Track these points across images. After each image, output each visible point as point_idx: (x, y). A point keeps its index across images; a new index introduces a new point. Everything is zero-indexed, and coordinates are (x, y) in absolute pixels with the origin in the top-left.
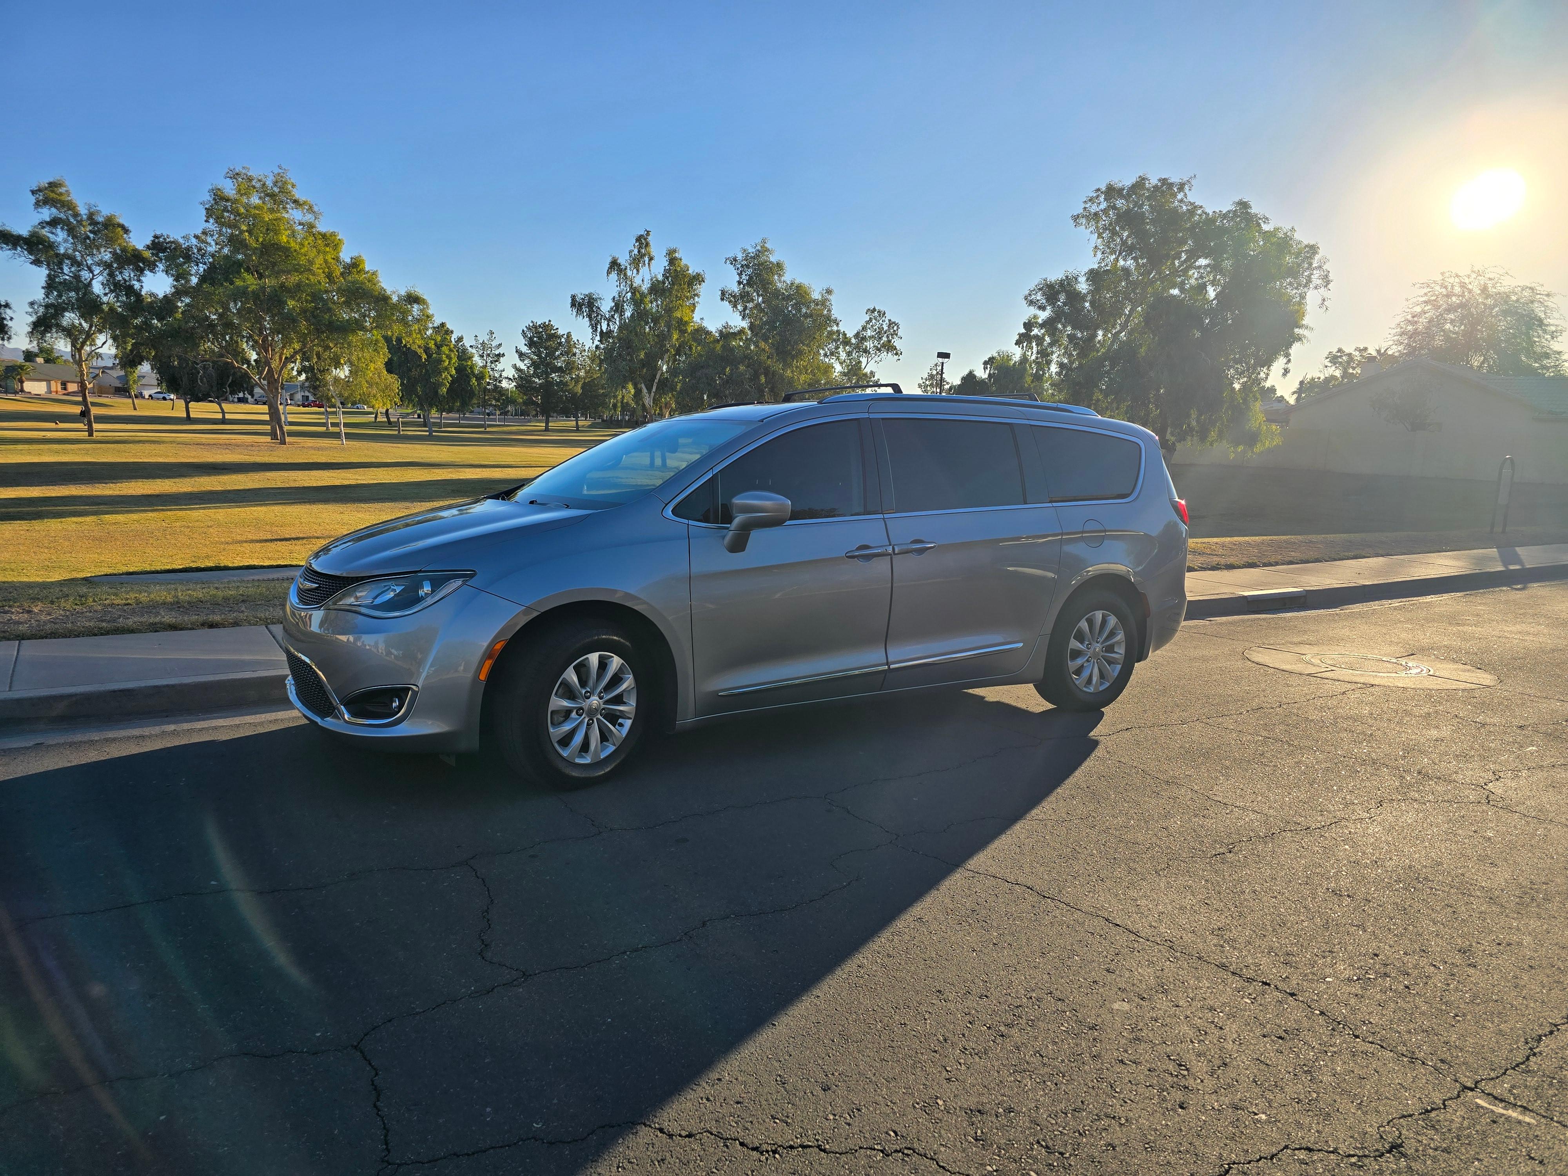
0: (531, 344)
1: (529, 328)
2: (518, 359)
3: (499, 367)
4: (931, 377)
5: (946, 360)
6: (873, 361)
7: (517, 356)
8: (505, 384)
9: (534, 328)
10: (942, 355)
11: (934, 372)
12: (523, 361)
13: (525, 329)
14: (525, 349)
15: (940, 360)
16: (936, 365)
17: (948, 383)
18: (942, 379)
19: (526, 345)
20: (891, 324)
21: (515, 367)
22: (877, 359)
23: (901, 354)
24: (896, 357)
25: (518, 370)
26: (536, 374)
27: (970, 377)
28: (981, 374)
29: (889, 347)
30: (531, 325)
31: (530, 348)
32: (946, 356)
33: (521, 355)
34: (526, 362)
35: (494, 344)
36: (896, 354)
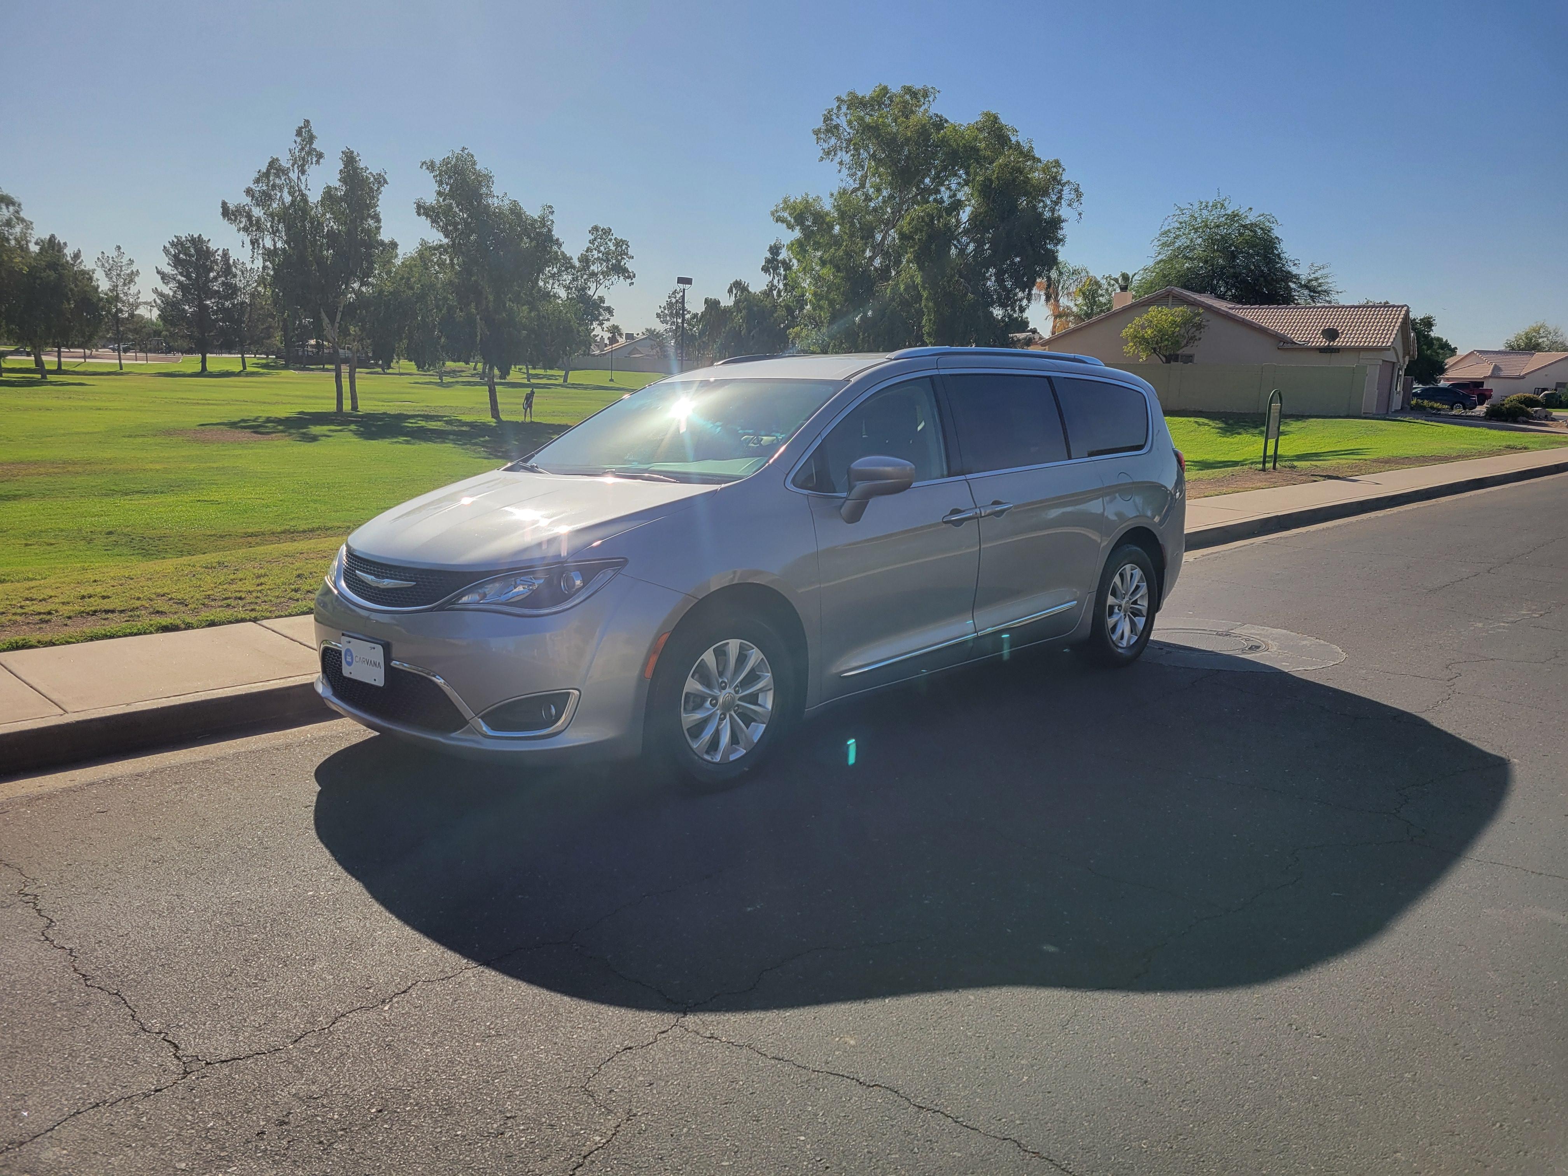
0: (177, 262)
1: (172, 244)
2: (161, 282)
3: (133, 289)
4: (670, 305)
5: (688, 286)
6: (603, 286)
7: (159, 277)
8: (142, 311)
9: (178, 244)
10: (681, 280)
11: (674, 300)
12: (167, 284)
13: (168, 245)
14: (169, 270)
15: (681, 286)
16: (675, 292)
17: (689, 312)
18: (684, 309)
19: (169, 264)
20: (619, 243)
21: (155, 291)
22: (607, 283)
23: (634, 276)
24: (629, 281)
25: (161, 295)
26: (186, 300)
27: (712, 305)
28: (727, 301)
29: (620, 270)
30: (175, 240)
31: (175, 267)
32: (688, 281)
33: (164, 277)
34: (171, 285)
35: (125, 261)
36: (629, 277)
